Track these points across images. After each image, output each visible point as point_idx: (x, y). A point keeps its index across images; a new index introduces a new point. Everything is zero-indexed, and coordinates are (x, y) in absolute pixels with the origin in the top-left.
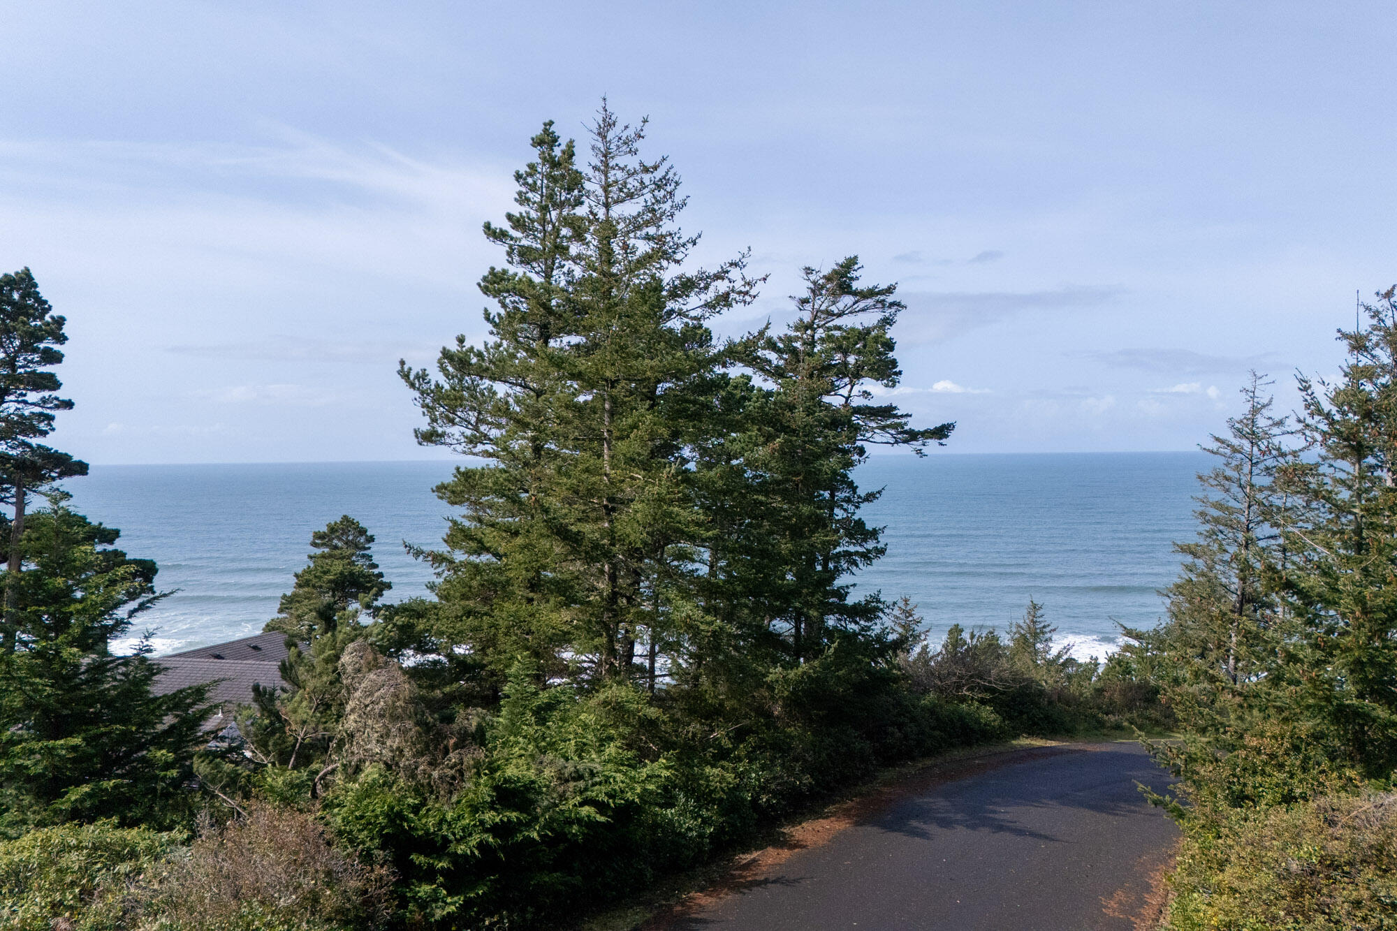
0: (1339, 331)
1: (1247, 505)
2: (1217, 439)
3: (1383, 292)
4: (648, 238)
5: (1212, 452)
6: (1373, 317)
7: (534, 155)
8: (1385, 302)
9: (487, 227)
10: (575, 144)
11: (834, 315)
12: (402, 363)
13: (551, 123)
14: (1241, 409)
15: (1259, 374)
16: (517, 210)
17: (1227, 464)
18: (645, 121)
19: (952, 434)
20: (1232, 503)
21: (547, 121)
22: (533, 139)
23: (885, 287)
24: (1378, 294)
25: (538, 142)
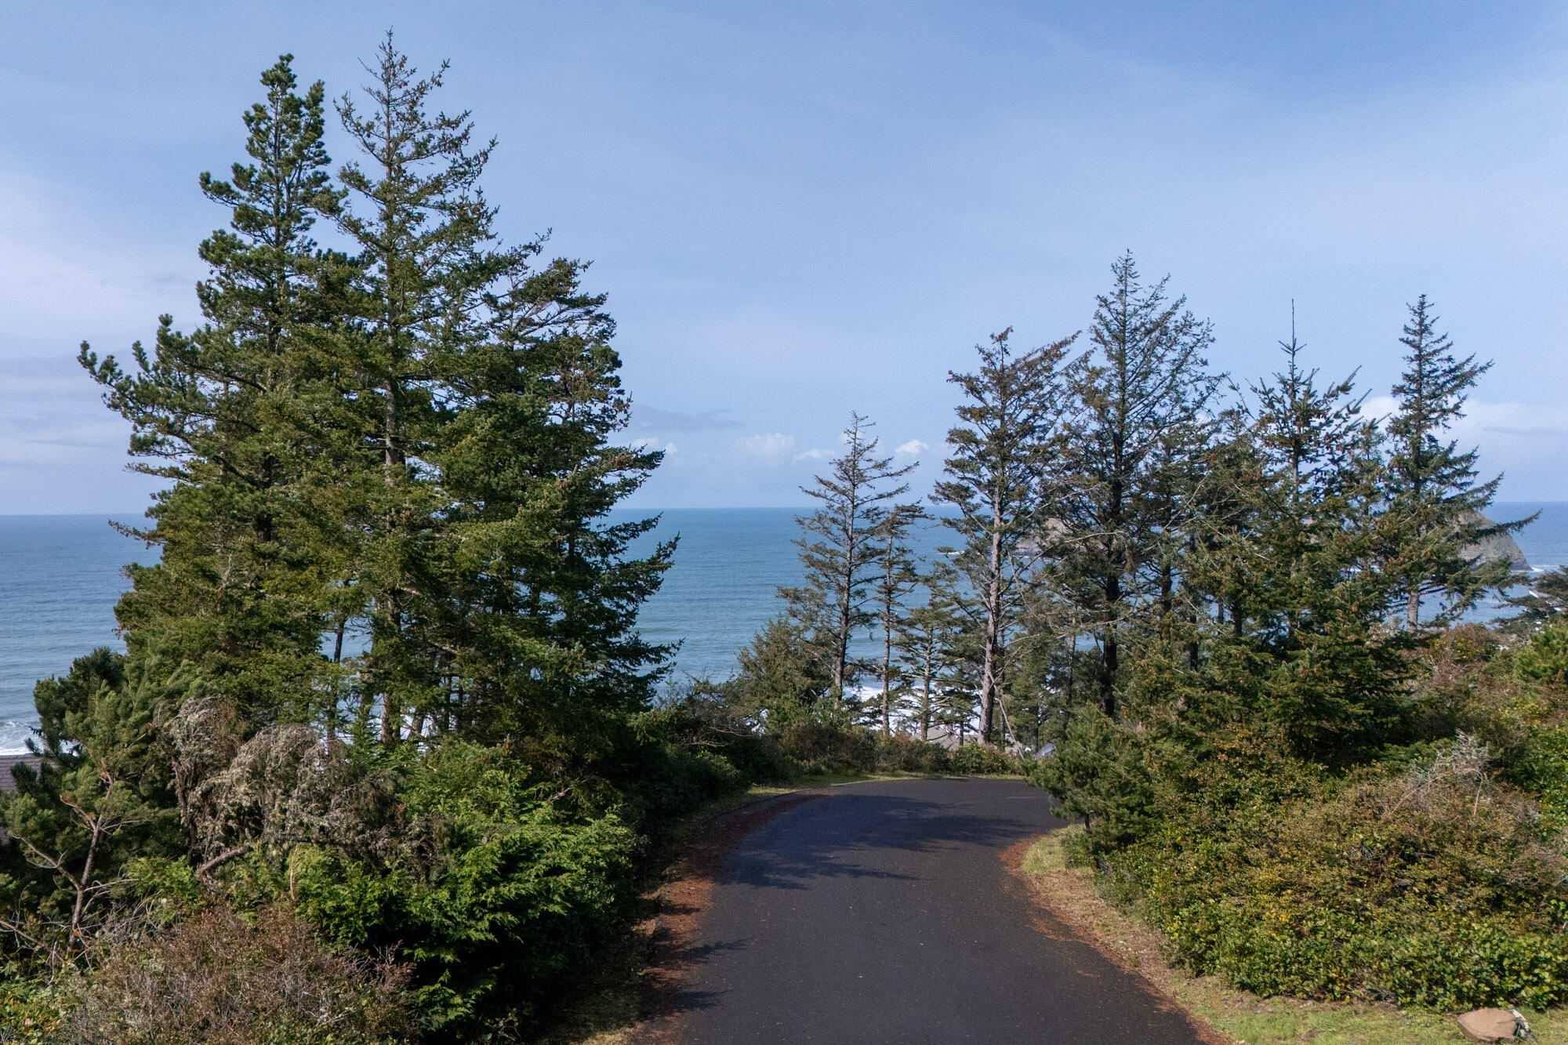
0: (950, 373)
1: (849, 548)
2: (821, 481)
3: (997, 335)
4: (442, 207)
5: (813, 494)
6: (985, 359)
7: (261, 94)
8: (997, 346)
9: (205, 179)
10: (324, 87)
11: (535, 325)
12: (85, 346)
13: (289, 58)
14: (845, 452)
15: (859, 417)
16: (247, 161)
17: (830, 507)
18: (446, 66)
19: (663, 462)
20: (831, 546)
21: (285, 55)
22: (264, 75)
23: (595, 297)
24: (992, 336)
25: (269, 79)
